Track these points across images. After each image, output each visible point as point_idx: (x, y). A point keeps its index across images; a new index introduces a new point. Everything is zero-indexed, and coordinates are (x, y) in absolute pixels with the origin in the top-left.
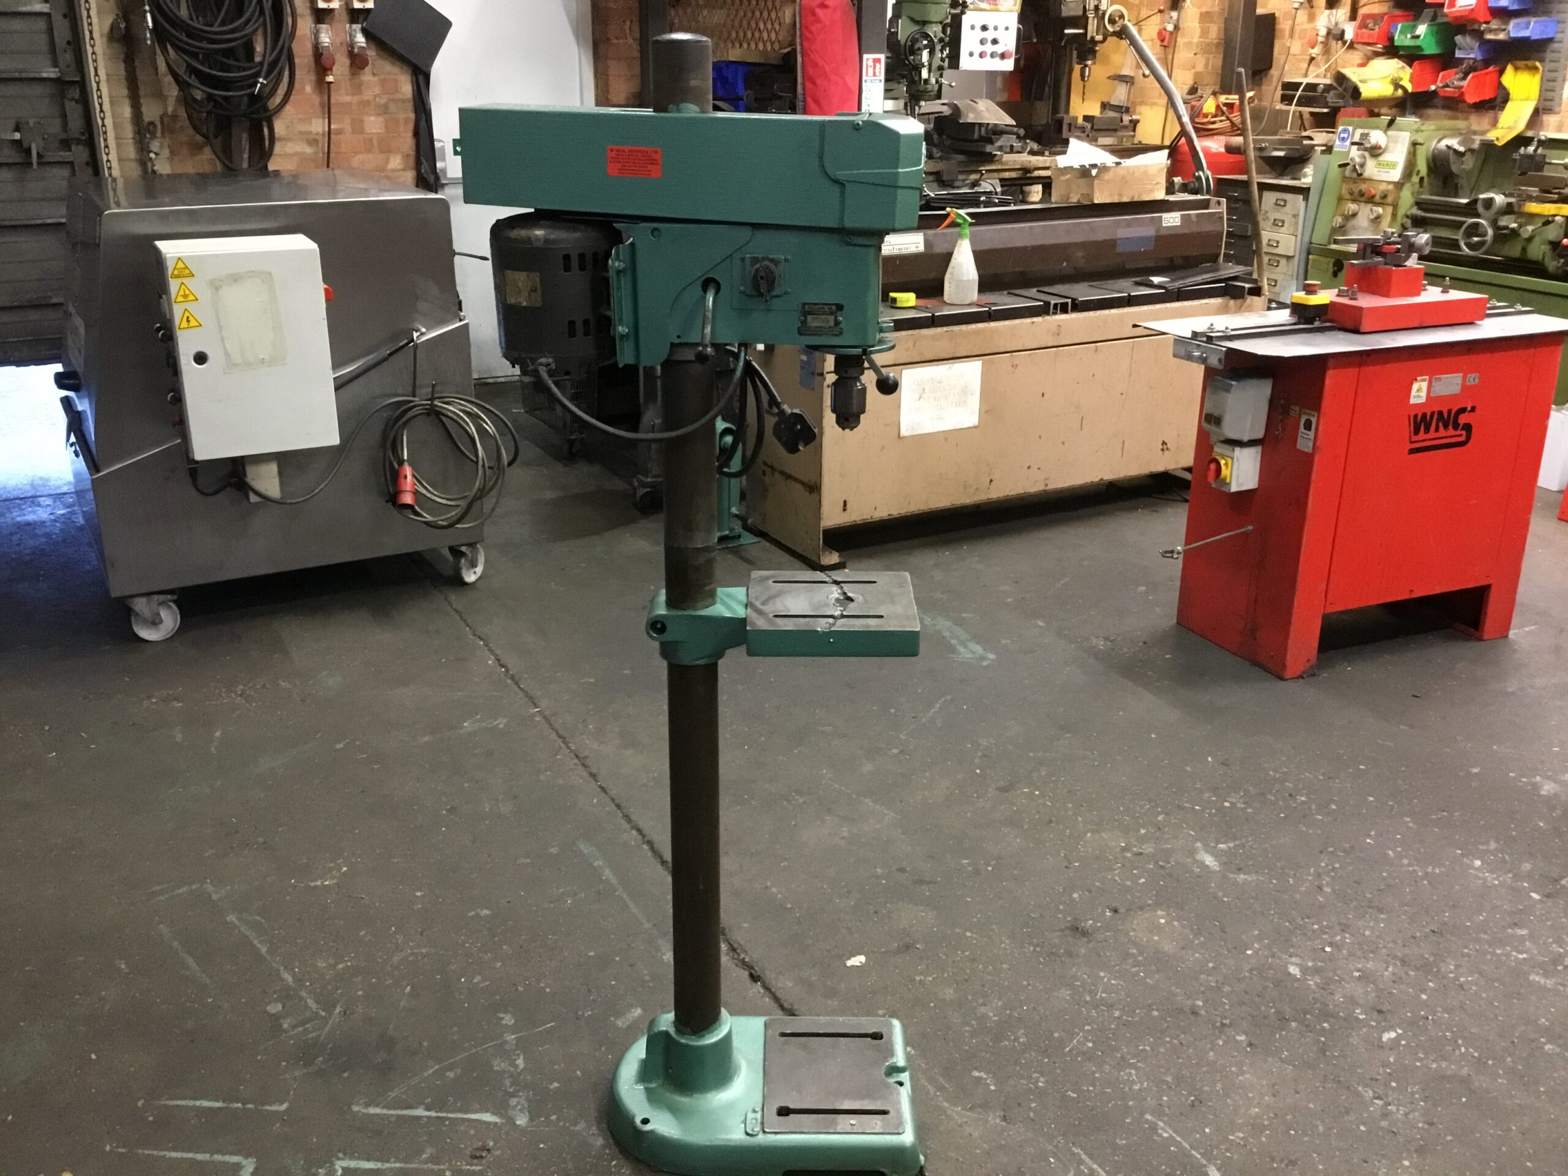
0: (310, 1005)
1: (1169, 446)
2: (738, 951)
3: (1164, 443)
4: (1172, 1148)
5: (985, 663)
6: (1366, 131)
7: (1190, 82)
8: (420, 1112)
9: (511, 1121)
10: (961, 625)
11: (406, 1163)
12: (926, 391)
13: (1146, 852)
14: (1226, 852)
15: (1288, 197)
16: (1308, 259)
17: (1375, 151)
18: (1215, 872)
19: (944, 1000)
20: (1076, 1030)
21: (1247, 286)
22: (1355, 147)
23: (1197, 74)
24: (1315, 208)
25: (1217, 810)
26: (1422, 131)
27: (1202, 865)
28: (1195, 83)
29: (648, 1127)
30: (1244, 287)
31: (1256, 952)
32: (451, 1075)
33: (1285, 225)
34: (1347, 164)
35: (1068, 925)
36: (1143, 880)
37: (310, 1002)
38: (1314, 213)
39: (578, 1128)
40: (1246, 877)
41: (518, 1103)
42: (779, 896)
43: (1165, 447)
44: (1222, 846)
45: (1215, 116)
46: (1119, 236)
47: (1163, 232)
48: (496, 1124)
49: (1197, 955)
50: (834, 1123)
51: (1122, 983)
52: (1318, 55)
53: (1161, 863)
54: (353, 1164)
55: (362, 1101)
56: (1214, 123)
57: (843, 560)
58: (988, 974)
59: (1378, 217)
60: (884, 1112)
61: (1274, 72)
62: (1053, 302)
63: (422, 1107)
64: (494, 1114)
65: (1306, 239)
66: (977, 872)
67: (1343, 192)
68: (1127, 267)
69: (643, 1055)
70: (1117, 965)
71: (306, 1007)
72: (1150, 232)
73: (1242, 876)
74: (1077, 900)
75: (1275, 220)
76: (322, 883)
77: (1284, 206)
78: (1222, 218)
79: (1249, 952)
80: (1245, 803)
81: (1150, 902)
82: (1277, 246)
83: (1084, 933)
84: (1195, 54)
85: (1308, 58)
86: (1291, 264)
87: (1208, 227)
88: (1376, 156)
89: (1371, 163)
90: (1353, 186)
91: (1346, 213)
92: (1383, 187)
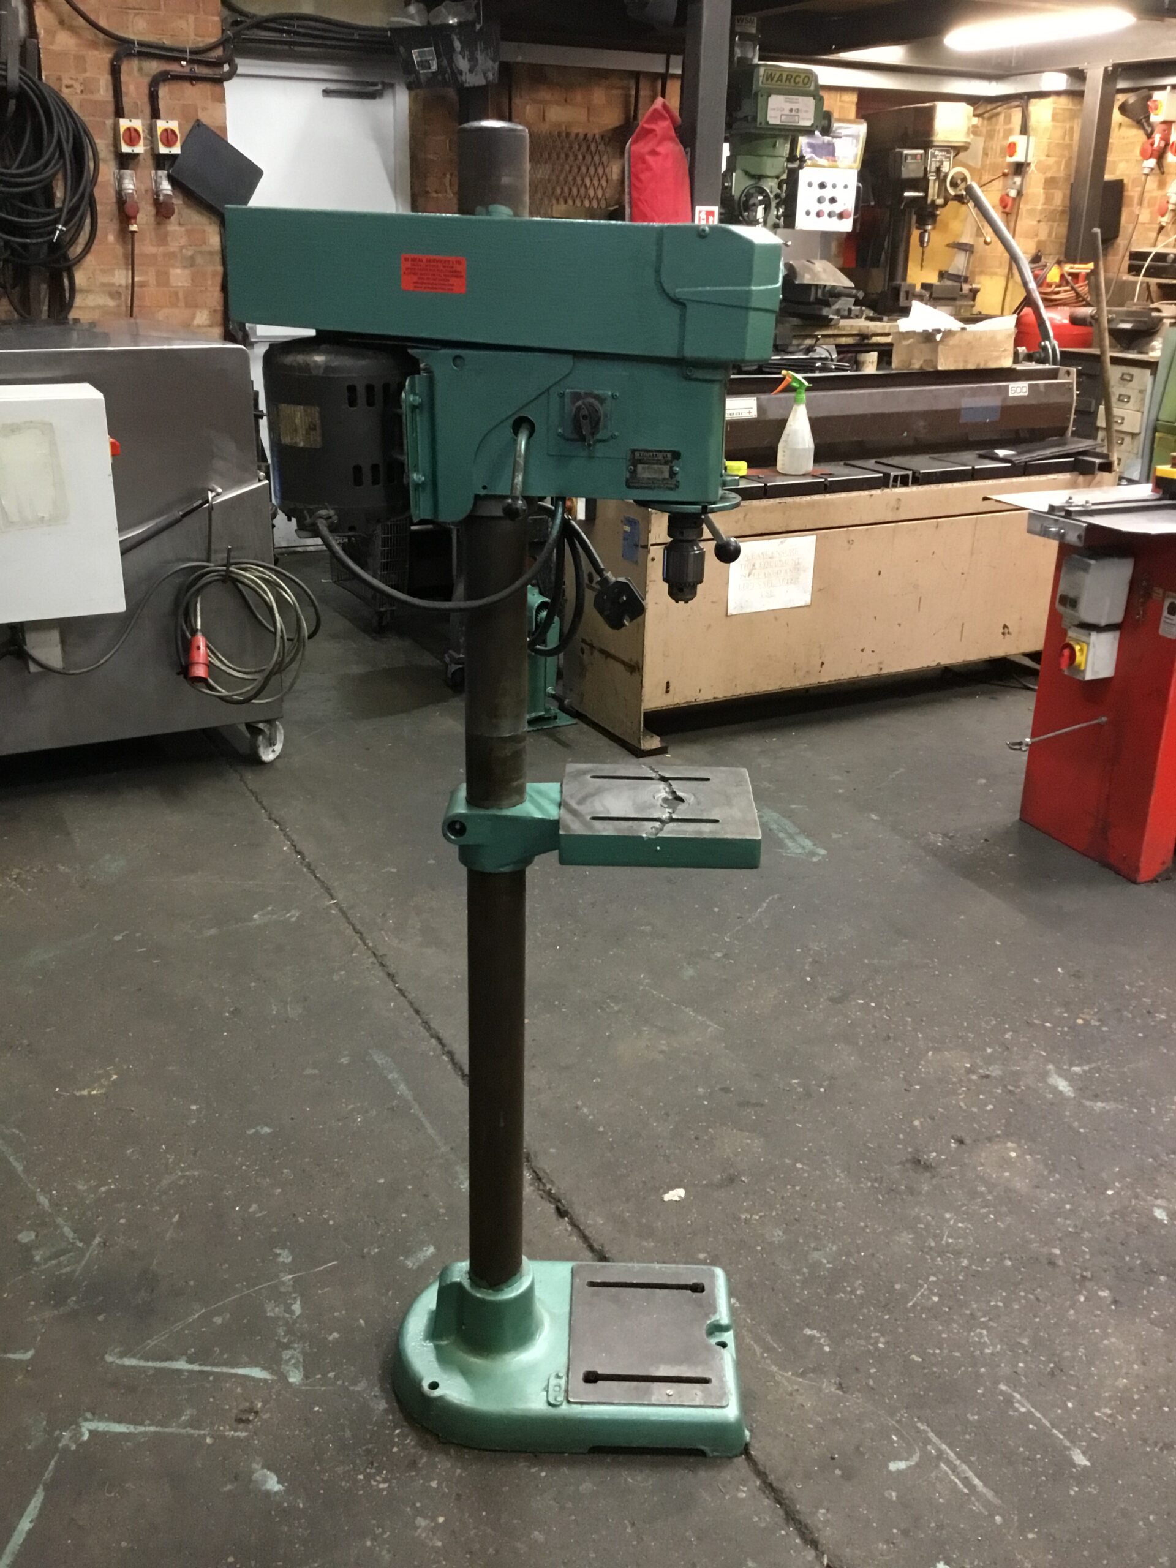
0: (66, 1234)
1: (1011, 630)
2: (544, 1181)
3: (1005, 627)
4: (1031, 1426)
5: (815, 860)
7: (1033, 251)
8: (181, 1365)
9: (283, 1377)
10: (790, 817)
11: (162, 1426)
12: (757, 566)
13: (994, 1074)
14: (1080, 1075)
15: (1135, 371)
16: (1154, 438)
18: (1068, 1099)
19: (771, 1243)
20: (920, 1281)
21: (1098, 461)
23: (1039, 243)
24: (1162, 384)
25: (1069, 1028)
27: (1055, 1090)
28: (1039, 251)
29: (437, 1393)
30: (1094, 463)
31: (1117, 1193)
32: (218, 1320)
33: (1132, 400)
35: (910, 1157)
36: (990, 1107)
37: (67, 1230)
38: (1161, 389)
39: (357, 1389)
40: (1104, 1105)
41: (292, 1357)
42: (591, 1117)
43: (1006, 631)
44: (1076, 1069)
45: (1059, 286)
46: (963, 406)
47: (1010, 403)
48: (266, 1381)
49: (1053, 1195)
50: (648, 1393)
51: (969, 1226)
52: (1167, 223)
53: (1010, 1087)
54: (102, 1426)
55: (118, 1350)
56: (1058, 293)
57: (664, 745)
58: (822, 1213)
60: (706, 1381)
61: (1121, 242)
62: (892, 474)
63: (185, 1358)
64: (264, 1368)
65: (1153, 417)
66: (808, 1094)
68: (971, 439)
69: (433, 1306)
70: (963, 1205)
71: (63, 1235)
72: (995, 402)
73: (1099, 1104)
74: (919, 1128)
75: (1120, 395)
76: (89, 1092)
77: (1131, 381)
78: (1071, 389)
79: (1110, 1192)
80: (1099, 1020)
81: (999, 1132)
82: (1122, 423)
83: (927, 1167)
84: (1039, 222)
85: (1157, 227)
86: (1136, 442)
87: (1056, 398)
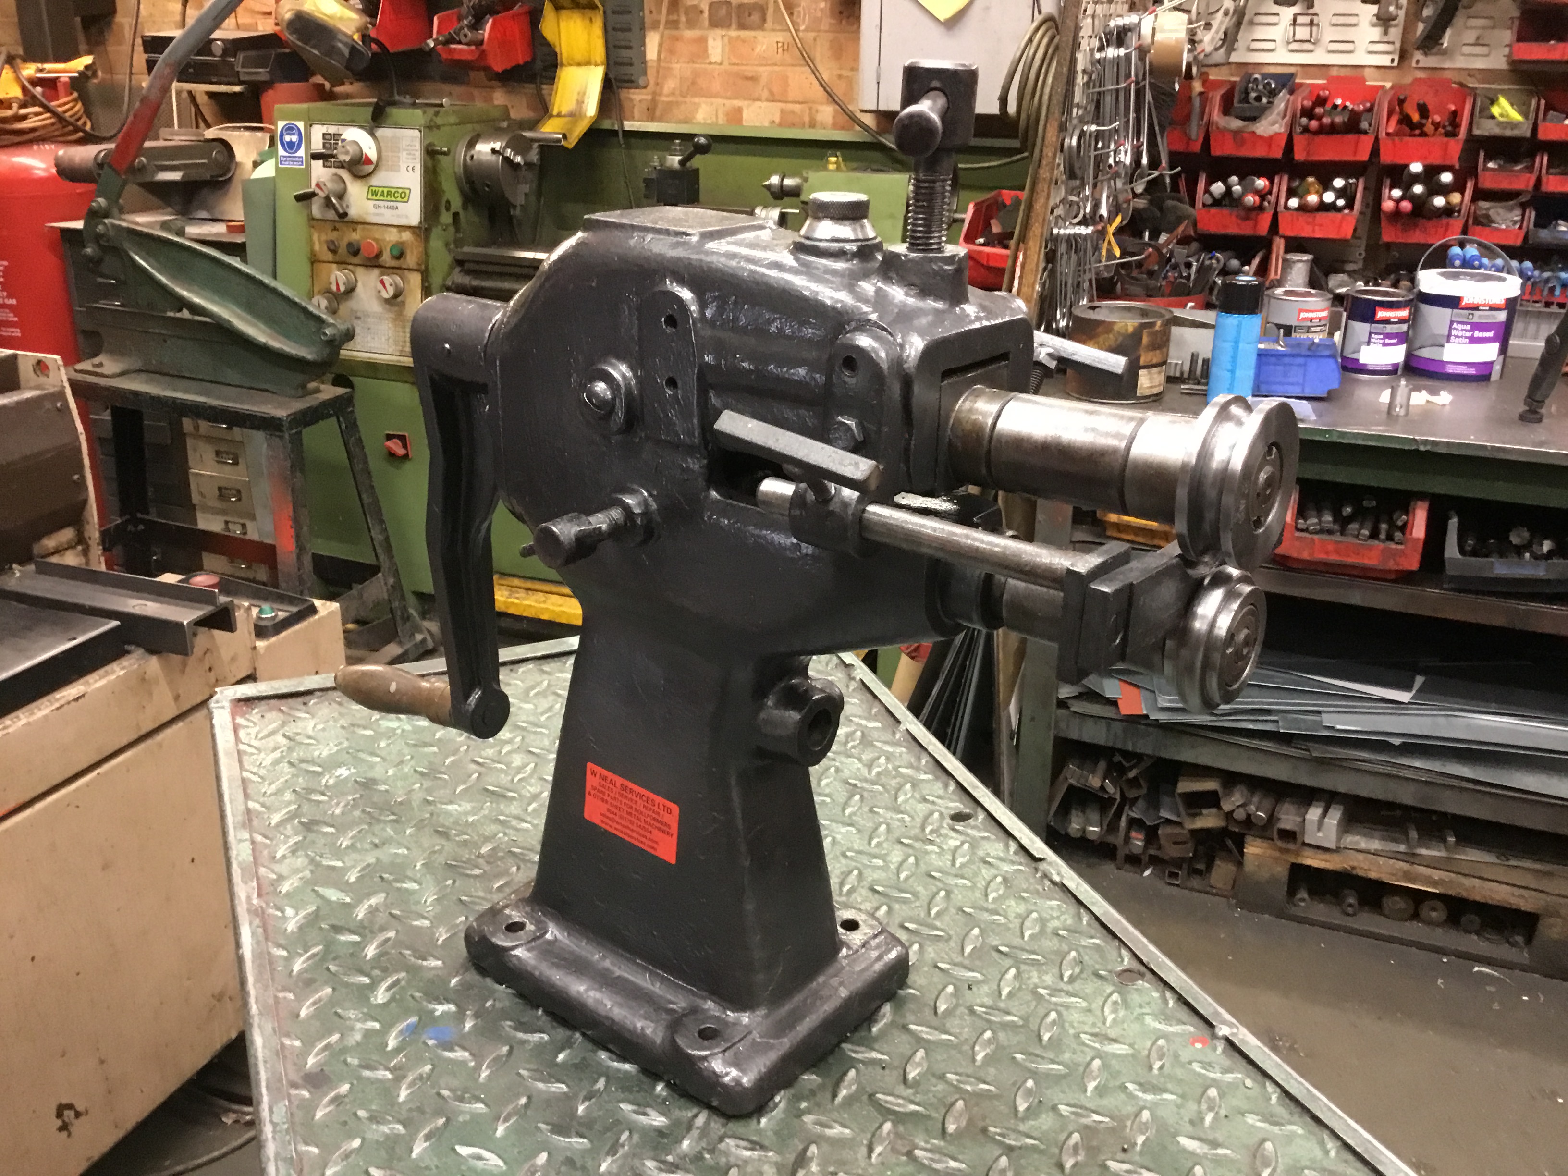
3: (63, 1109)
6: (332, 129)
17: (360, 167)
22: (318, 164)
26: (438, 127)
34: (311, 196)
56: (24, 117)
59: (398, 294)
67: (317, 247)
88: (359, 177)
89: (356, 192)
90: (334, 235)
91: (334, 288)
92: (392, 236)
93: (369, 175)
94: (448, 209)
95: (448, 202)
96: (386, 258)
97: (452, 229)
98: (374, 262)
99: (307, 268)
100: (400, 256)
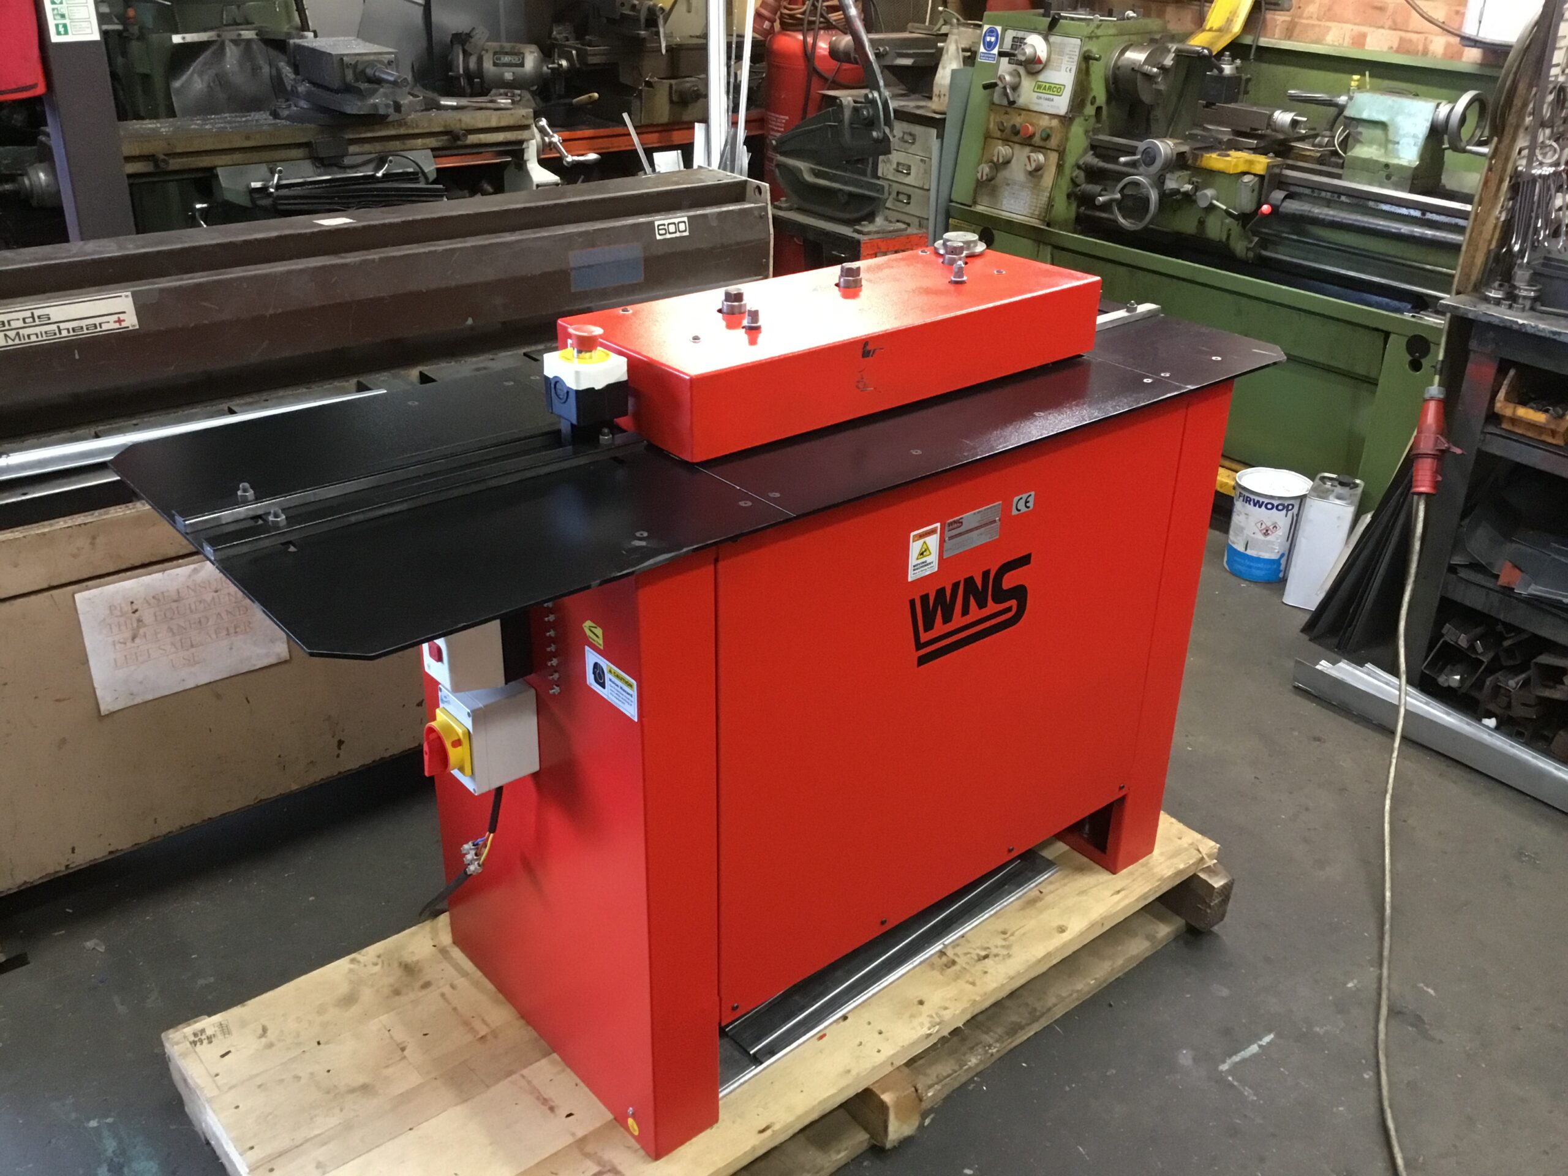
6: (1020, 34)
12: (148, 620)
15: (918, 129)
17: (1033, 66)
22: (1005, 60)
24: (953, 150)
26: (1098, 37)
33: (913, 171)
34: (994, 85)
38: (953, 156)
46: (573, 263)
47: (658, 251)
59: (1039, 169)
65: (944, 195)
67: (992, 126)
72: (631, 252)
75: (898, 164)
77: (914, 144)
78: (764, 219)
87: (741, 235)
88: (1033, 74)
89: (1027, 84)
90: (1004, 118)
91: (995, 159)
92: (1045, 122)
93: (1039, 72)
94: (1092, 103)
95: (1094, 98)
96: (1037, 140)
97: (1093, 120)
98: (1028, 142)
99: (982, 140)
100: (1047, 138)
